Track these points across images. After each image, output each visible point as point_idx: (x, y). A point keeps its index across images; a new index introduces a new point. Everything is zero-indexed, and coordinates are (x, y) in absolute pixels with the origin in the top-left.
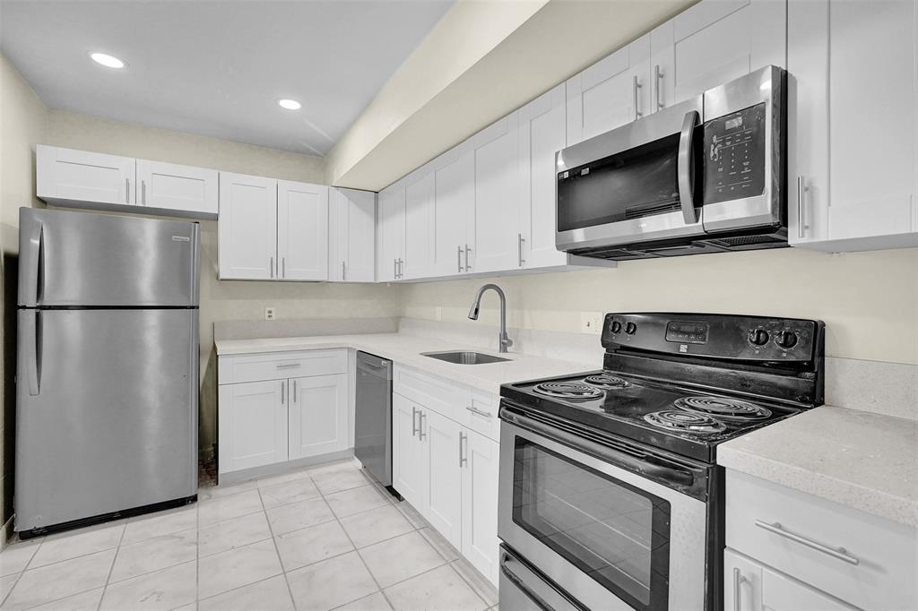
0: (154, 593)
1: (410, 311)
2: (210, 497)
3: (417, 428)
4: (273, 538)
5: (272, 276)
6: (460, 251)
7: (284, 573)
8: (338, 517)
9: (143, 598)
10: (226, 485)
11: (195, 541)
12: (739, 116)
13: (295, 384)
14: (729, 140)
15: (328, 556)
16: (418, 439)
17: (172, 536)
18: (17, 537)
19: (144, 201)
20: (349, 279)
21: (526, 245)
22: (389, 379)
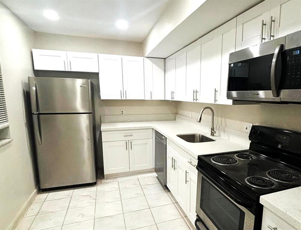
0: (82, 214)
1: (181, 112)
2: (101, 183)
3: (173, 165)
4: (121, 200)
5: (121, 98)
6: (194, 92)
7: (123, 213)
8: (145, 195)
9: (78, 215)
10: (107, 179)
11: (95, 198)
12: (298, 49)
13: (131, 142)
14: (293, 61)
15: (139, 209)
16: (173, 169)
17: (88, 196)
18: (41, 190)
19: (71, 69)
20: (153, 99)
21: (218, 94)
22: (165, 144)
